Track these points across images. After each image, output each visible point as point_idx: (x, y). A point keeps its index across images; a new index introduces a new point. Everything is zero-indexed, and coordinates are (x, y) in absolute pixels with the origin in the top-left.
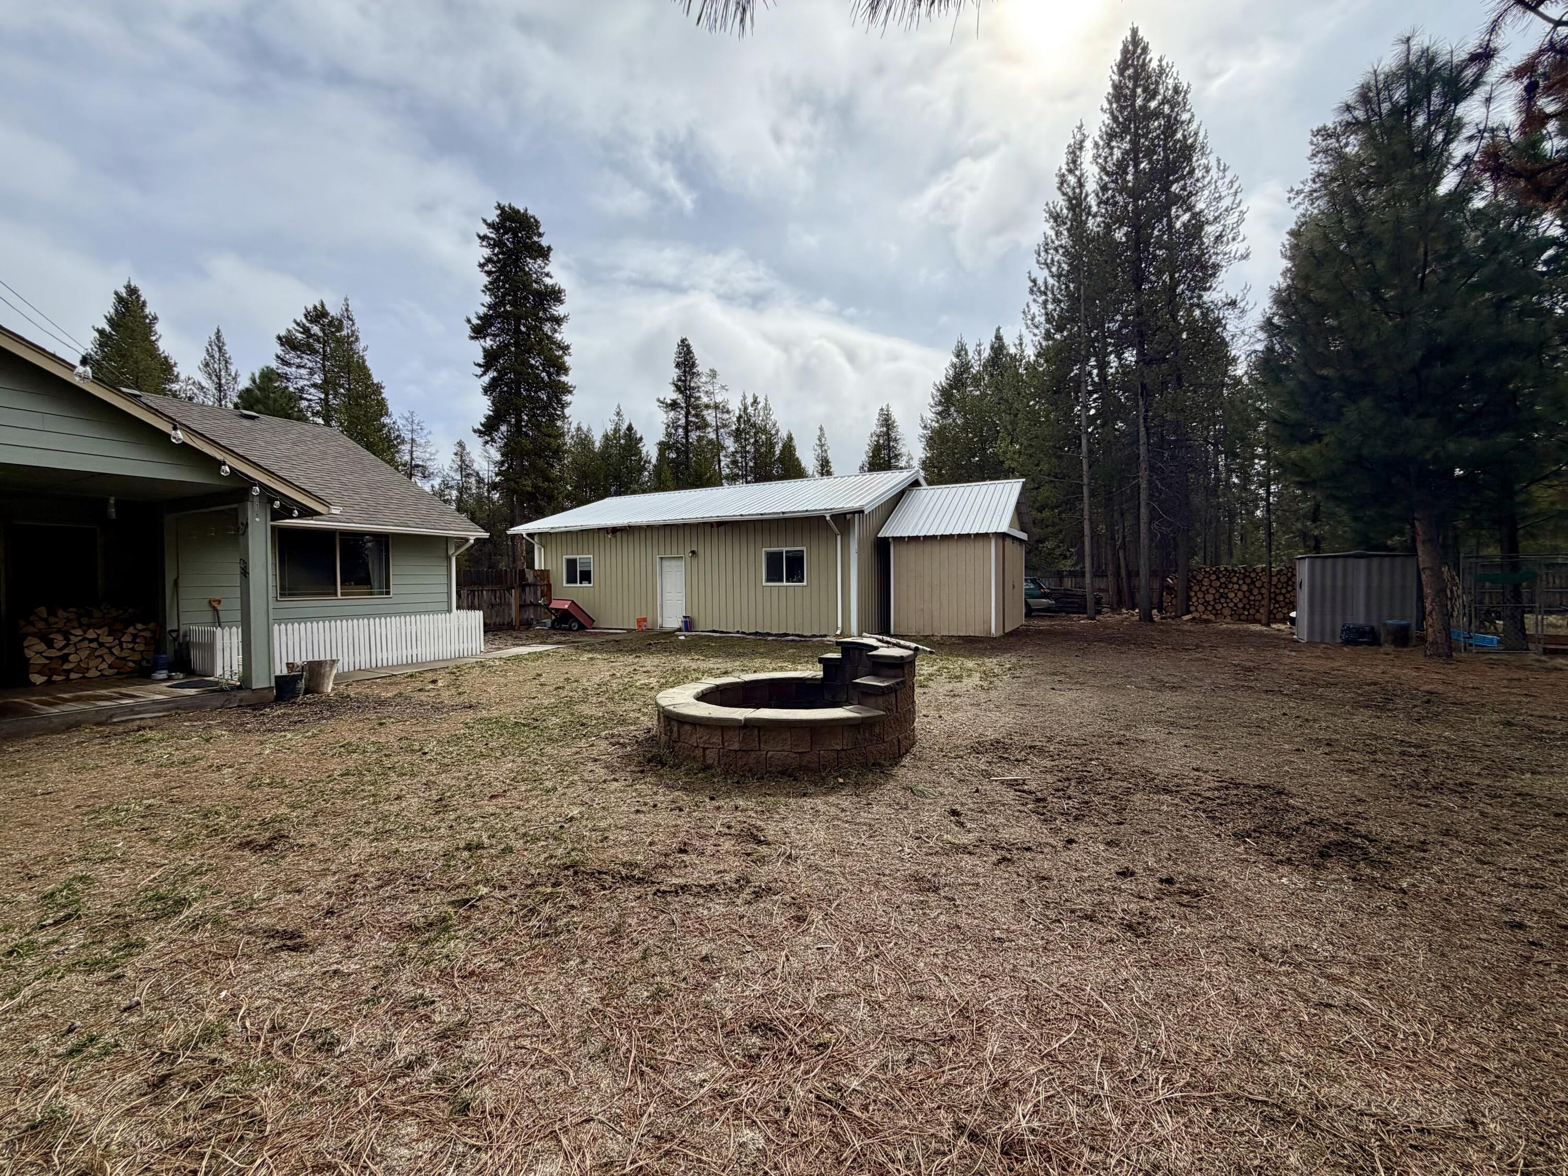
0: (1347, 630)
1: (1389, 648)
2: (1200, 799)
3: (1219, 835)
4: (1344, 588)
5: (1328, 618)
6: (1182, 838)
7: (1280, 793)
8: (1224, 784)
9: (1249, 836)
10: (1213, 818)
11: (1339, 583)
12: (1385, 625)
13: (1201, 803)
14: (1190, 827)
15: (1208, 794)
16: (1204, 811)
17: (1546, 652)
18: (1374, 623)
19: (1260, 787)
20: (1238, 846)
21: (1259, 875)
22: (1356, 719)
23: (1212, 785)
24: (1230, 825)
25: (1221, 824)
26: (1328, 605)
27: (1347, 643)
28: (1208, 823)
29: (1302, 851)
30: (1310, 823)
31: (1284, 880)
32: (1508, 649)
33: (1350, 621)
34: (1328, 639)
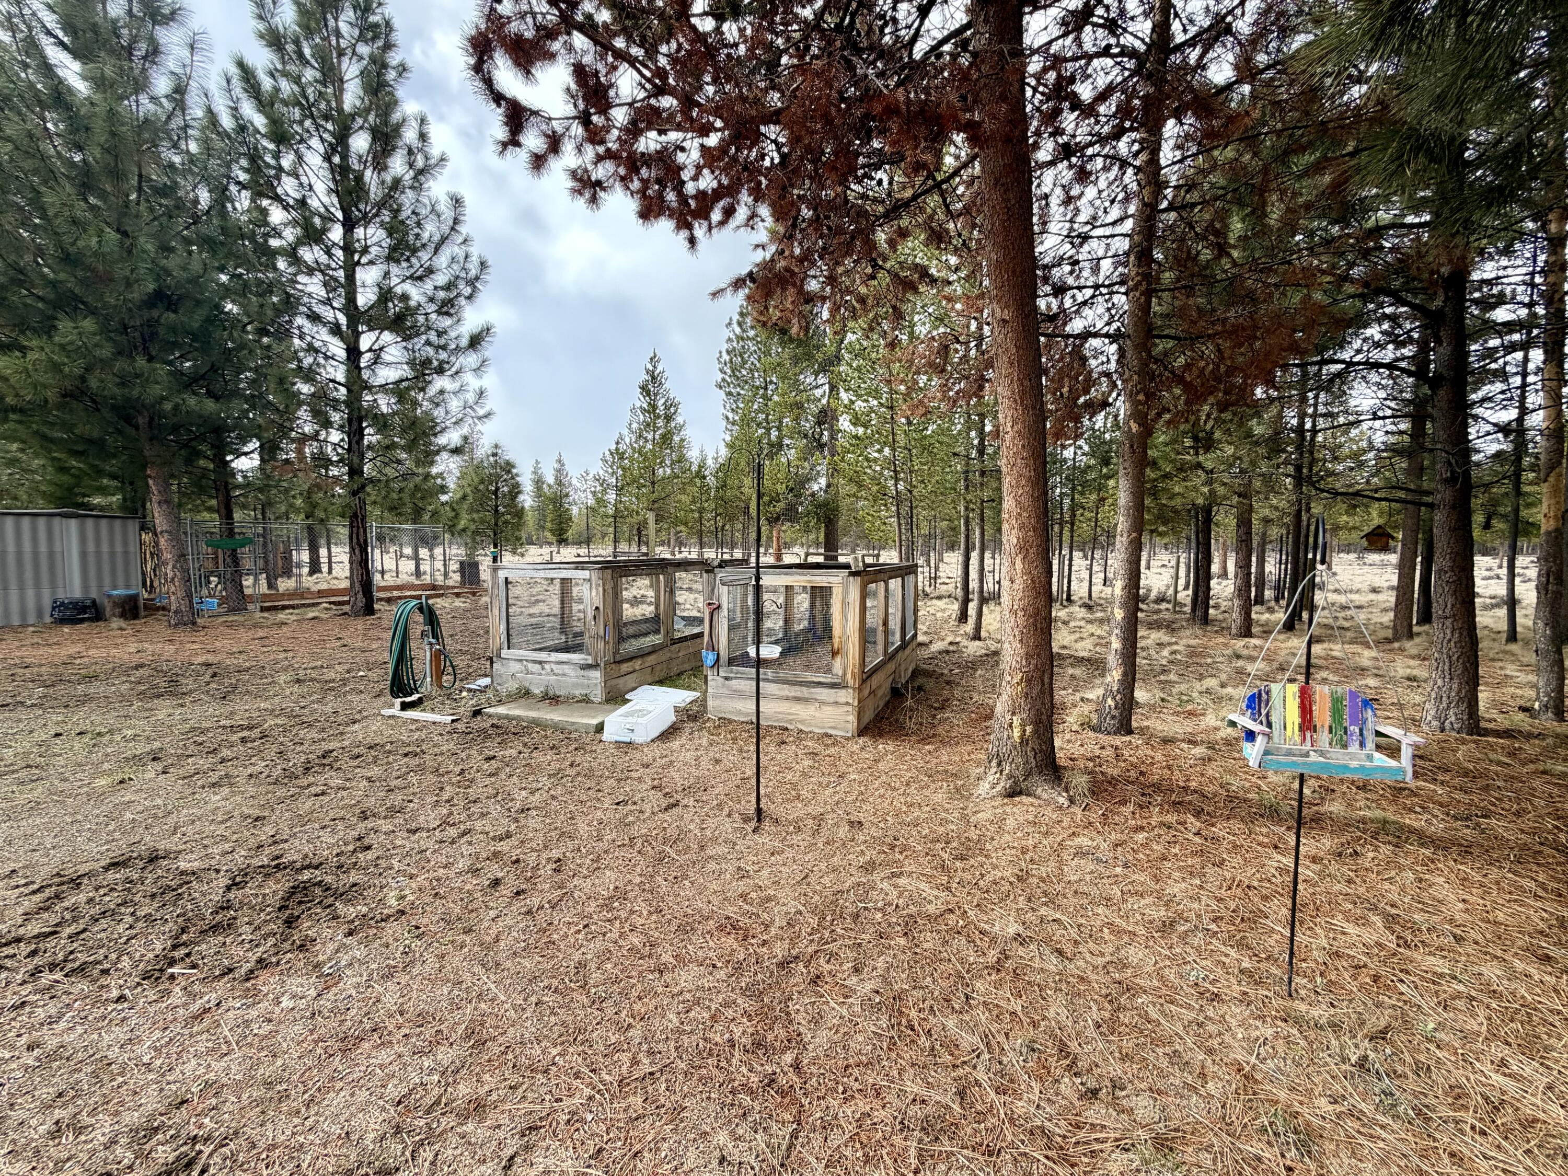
0: (58, 606)
1: (116, 623)
2: (25, 949)
3: (121, 998)
4: (51, 554)
5: (30, 593)
6: (52, 1057)
7: (153, 859)
8: (48, 892)
9: (172, 962)
10: (81, 970)
11: (43, 548)
12: (109, 596)
13: (34, 953)
14: (51, 1021)
15: (34, 928)
16: (53, 967)
17: (263, 609)
18: (94, 594)
19: (114, 865)
20: (168, 992)
21: (247, 1023)
22: (161, 715)
23: (28, 904)
24: (126, 962)
25: (105, 972)
26: (29, 575)
27: (62, 621)
28: (82, 986)
29: (265, 937)
30: (234, 885)
31: (286, 1003)
32: (232, 610)
33: (61, 595)
34: (31, 619)
